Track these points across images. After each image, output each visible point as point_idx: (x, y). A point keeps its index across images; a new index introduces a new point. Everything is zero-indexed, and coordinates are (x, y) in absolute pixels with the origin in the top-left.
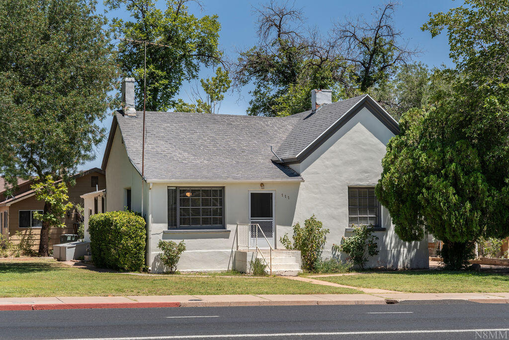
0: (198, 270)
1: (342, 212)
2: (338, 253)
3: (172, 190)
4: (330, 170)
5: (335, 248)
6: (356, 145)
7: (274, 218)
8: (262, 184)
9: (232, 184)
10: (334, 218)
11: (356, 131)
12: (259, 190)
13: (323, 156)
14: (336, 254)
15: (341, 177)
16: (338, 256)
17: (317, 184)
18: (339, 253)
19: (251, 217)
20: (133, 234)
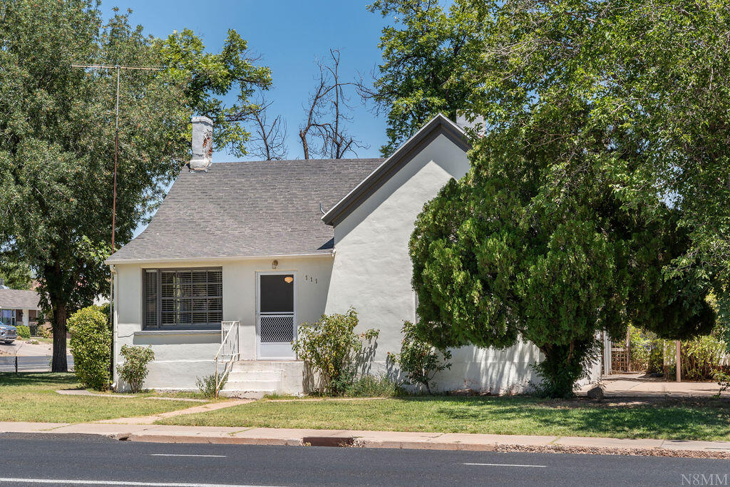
0: (181, 389)
1: (404, 303)
2: (397, 366)
3: (151, 273)
4: (382, 237)
5: (391, 359)
6: (426, 195)
7: (295, 312)
8: (276, 262)
9: (231, 263)
10: (390, 311)
11: (426, 173)
12: (270, 271)
13: (371, 216)
14: (394, 369)
15: (401, 246)
16: (396, 371)
17: (361, 260)
18: (398, 368)
19: (261, 311)
20: (86, 336)
